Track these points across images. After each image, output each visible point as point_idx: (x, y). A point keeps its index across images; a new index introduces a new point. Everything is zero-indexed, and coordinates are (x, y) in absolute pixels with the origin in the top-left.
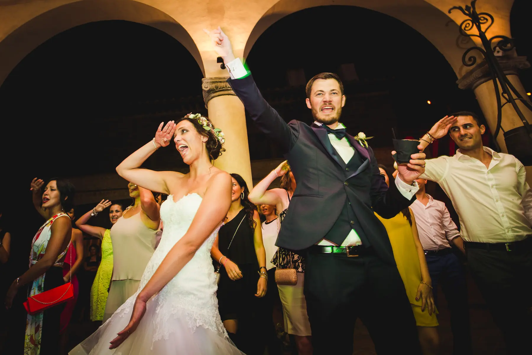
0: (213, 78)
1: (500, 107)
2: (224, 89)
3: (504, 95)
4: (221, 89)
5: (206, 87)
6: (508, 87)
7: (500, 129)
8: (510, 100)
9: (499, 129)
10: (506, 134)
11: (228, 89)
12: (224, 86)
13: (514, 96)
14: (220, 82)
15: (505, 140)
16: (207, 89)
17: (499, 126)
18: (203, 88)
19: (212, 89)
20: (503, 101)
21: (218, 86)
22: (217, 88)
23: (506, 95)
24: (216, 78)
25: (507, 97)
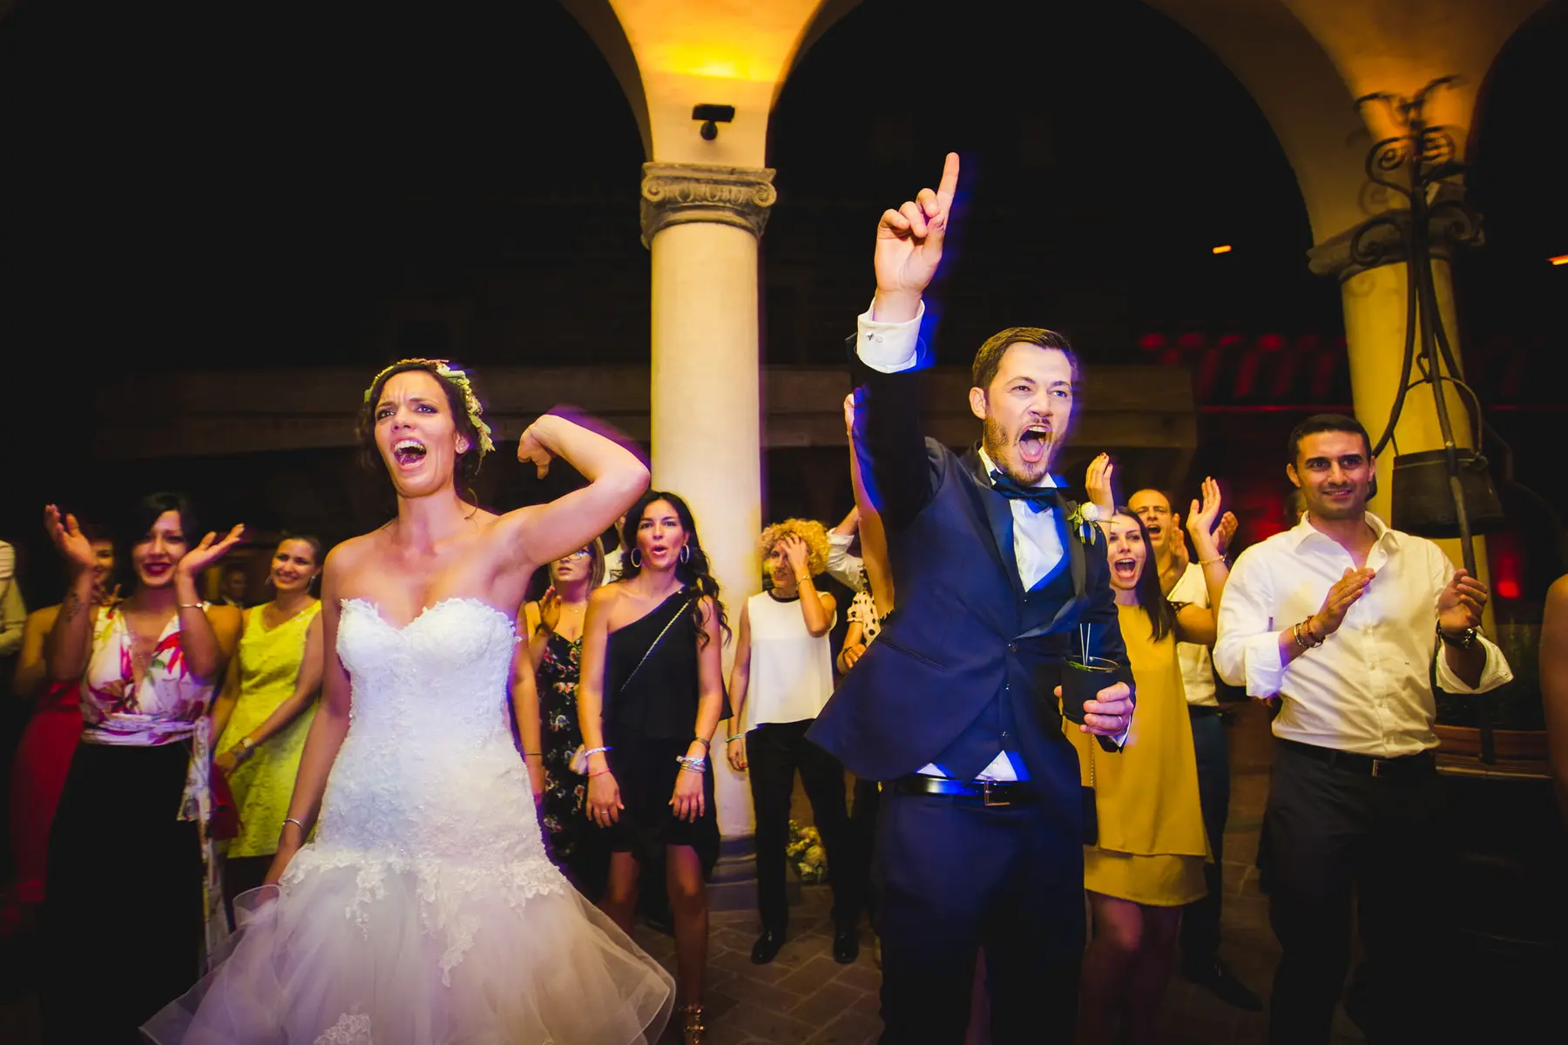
0: (677, 166)
1: (1404, 387)
2: (705, 203)
3: (1422, 359)
4: (697, 203)
5: (654, 190)
6: (1438, 349)
7: (1390, 440)
8: (1431, 378)
9: (1388, 440)
10: (1398, 460)
11: (717, 204)
12: (708, 195)
13: (1444, 370)
14: (698, 180)
15: (1394, 472)
16: (655, 199)
17: (1389, 434)
18: (645, 193)
19: (670, 198)
20: (1416, 374)
21: (689, 191)
22: (685, 197)
23: (1425, 362)
24: (685, 167)
25: (1427, 369)
